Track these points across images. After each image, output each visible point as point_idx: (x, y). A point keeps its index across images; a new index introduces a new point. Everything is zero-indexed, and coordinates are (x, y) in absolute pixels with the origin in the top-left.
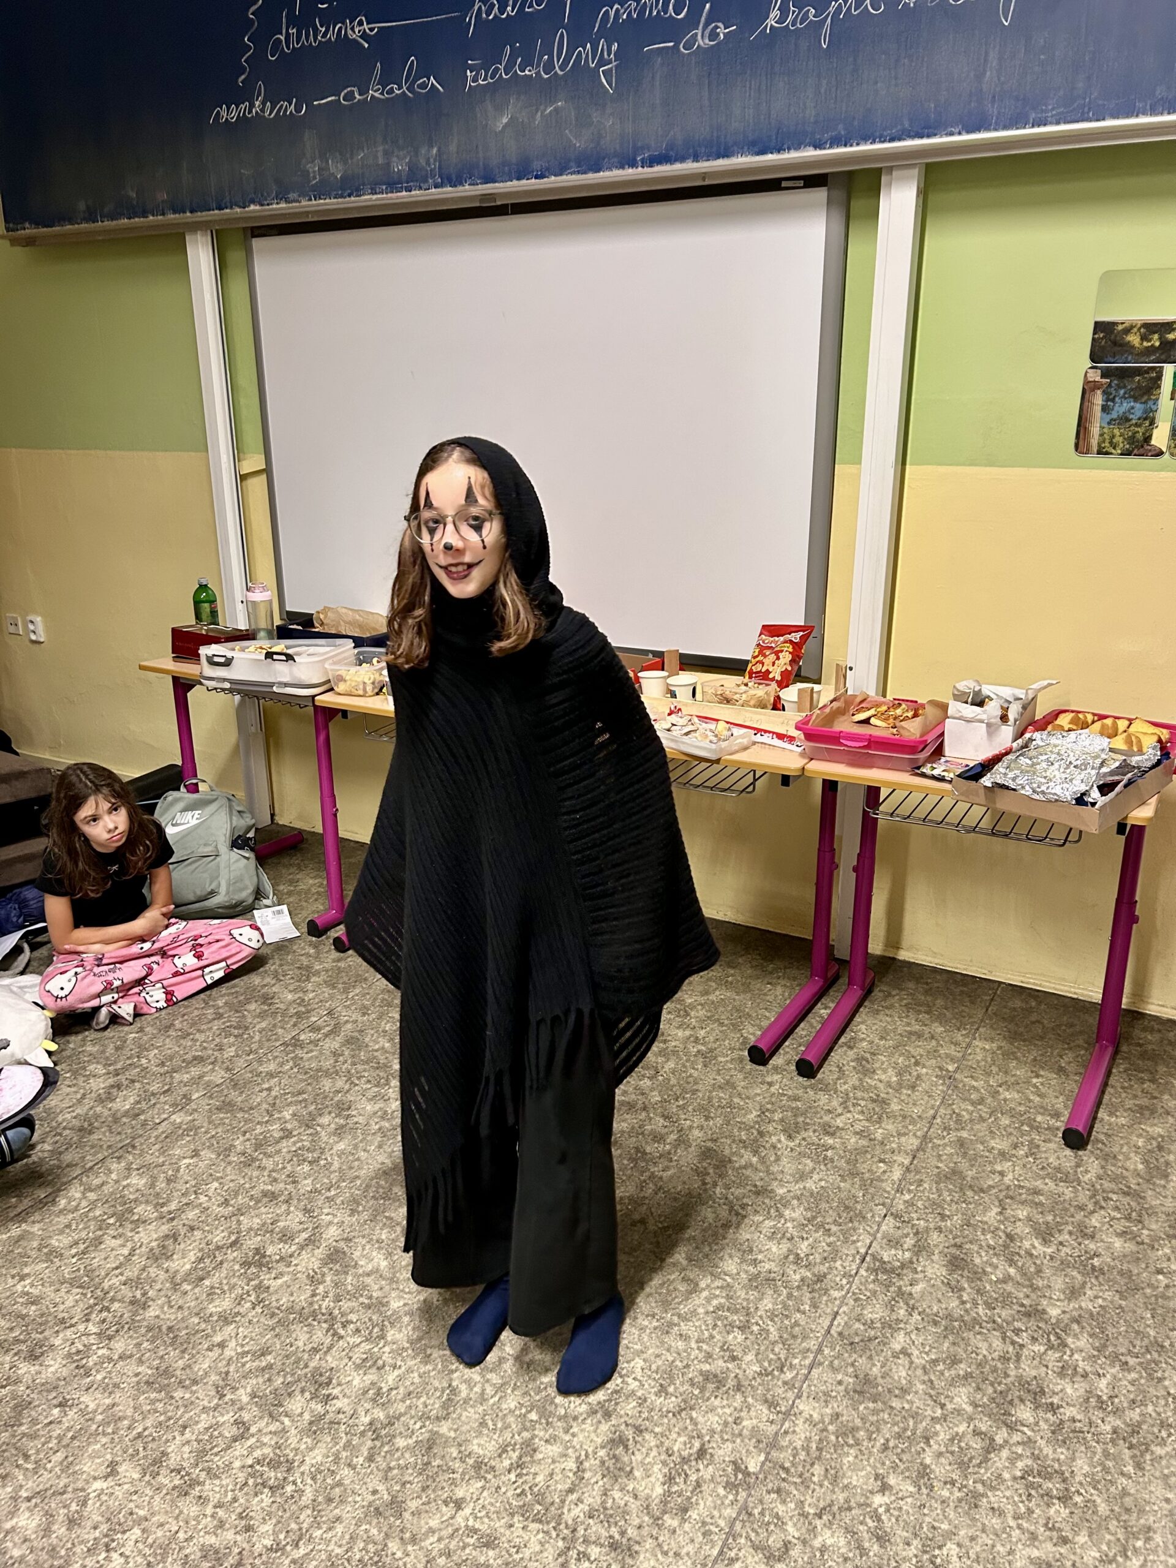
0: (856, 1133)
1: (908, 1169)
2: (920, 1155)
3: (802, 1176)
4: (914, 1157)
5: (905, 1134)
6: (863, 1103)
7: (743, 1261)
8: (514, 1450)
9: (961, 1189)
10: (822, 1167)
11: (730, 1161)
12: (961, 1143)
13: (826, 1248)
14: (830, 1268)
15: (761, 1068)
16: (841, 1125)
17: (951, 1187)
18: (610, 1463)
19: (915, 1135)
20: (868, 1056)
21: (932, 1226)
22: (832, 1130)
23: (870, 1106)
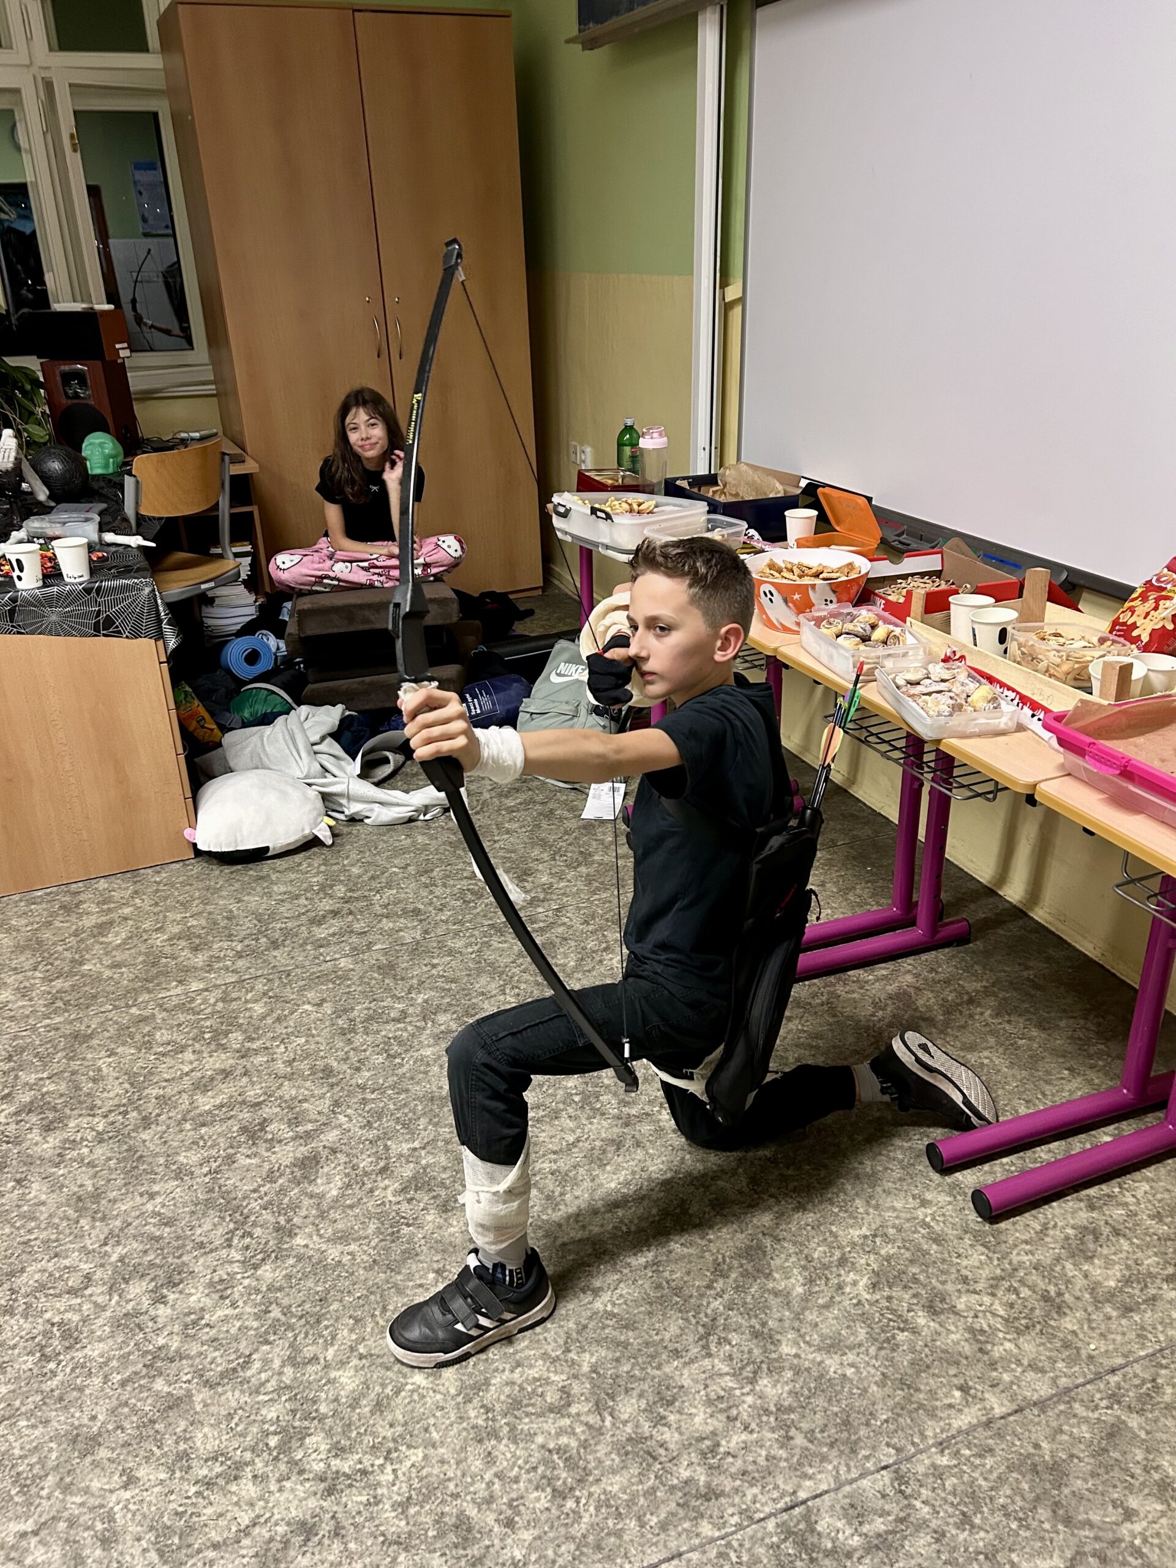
0: (971, 1330)
1: (988, 1424)
2: (1031, 1414)
3: (834, 1345)
4: (1019, 1410)
5: (1043, 1371)
6: (1025, 1292)
7: (649, 1410)
8: (222, 1463)
9: (1038, 1499)
10: (872, 1351)
11: (768, 1276)
12: (1114, 1432)
13: (762, 1461)
14: (737, 1490)
15: (936, 1177)
16: (961, 1306)
17: (1025, 1486)
18: (275, 1546)
19: (1054, 1380)
20: (1106, 1230)
21: (934, 1524)
22: (939, 1306)
23: (1033, 1302)
